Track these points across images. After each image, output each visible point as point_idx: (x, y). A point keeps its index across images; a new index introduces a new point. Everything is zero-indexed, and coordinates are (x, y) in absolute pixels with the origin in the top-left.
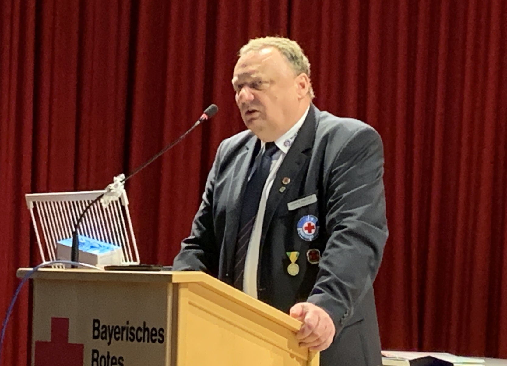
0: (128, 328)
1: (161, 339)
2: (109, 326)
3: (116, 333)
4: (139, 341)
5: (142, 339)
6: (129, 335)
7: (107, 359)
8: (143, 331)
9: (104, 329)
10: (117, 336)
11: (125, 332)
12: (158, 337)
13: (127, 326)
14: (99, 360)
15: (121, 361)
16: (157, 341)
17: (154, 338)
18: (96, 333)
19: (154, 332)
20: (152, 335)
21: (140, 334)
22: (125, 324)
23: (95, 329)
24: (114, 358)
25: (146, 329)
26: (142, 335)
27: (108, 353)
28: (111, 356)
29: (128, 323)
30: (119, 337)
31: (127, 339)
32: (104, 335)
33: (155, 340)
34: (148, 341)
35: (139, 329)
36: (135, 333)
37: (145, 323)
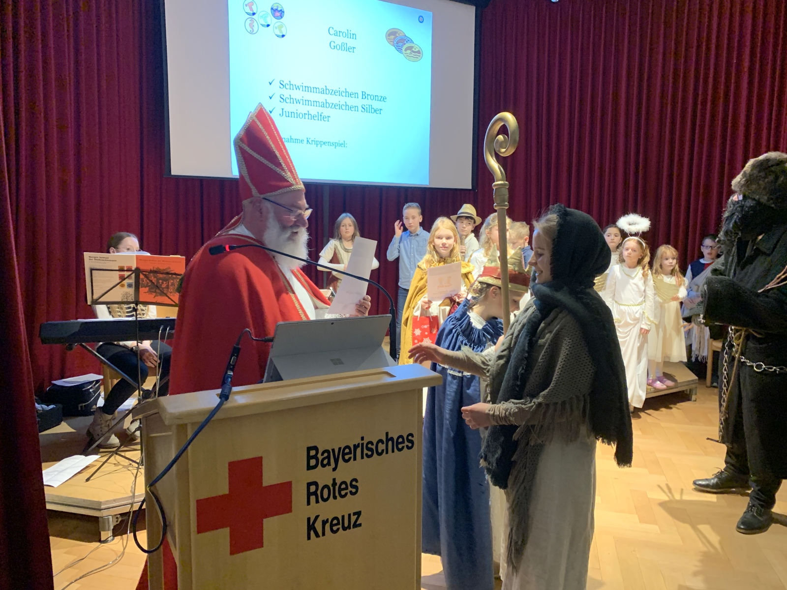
0: (363, 444)
1: (410, 445)
2: (333, 450)
3: (344, 454)
4: (379, 454)
5: (385, 451)
6: (365, 451)
7: (332, 488)
8: (385, 442)
9: (326, 455)
10: (347, 457)
11: (359, 450)
12: (406, 443)
13: (361, 442)
14: (319, 492)
15: (354, 483)
16: (405, 447)
17: (400, 446)
18: (313, 462)
19: (400, 440)
20: (398, 443)
21: (381, 447)
22: (358, 441)
23: (309, 458)
24: (344, 482)
25: (389, 439)
26: (385, 448)
27: (334, 480)
28: (338, 482)
29: (362, 439)
30: (350, 458)
31: (362, 458)
32: (325, 462)
33: (403, 447)
34: (393, 451)
35: (381, 441)
36: (374, 447)
37: (387, 434)
